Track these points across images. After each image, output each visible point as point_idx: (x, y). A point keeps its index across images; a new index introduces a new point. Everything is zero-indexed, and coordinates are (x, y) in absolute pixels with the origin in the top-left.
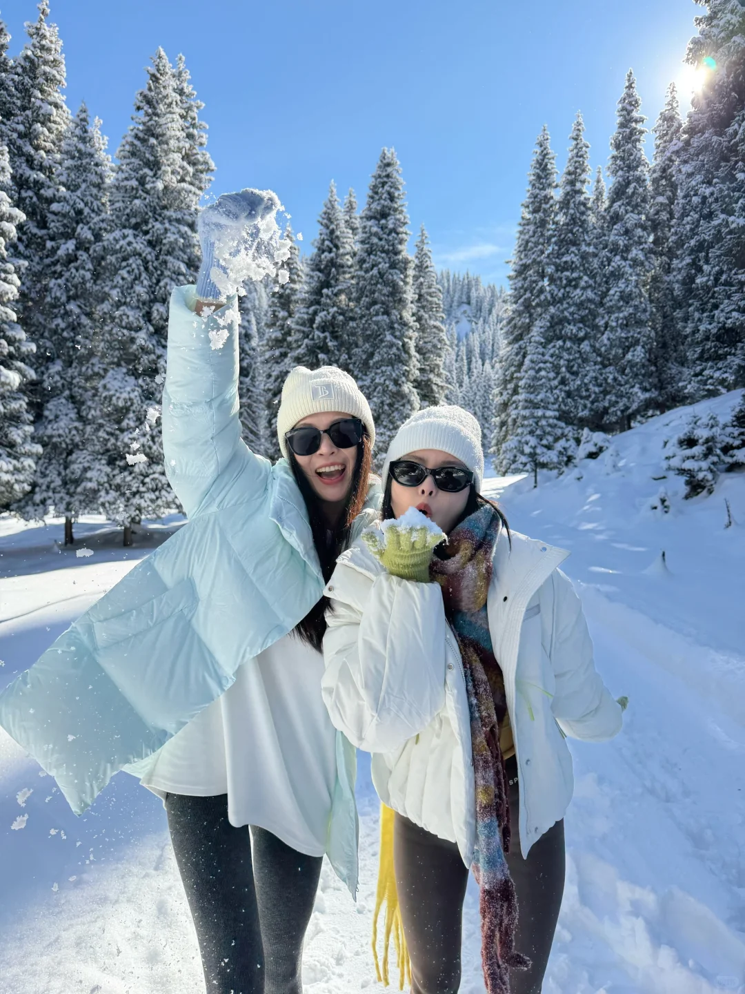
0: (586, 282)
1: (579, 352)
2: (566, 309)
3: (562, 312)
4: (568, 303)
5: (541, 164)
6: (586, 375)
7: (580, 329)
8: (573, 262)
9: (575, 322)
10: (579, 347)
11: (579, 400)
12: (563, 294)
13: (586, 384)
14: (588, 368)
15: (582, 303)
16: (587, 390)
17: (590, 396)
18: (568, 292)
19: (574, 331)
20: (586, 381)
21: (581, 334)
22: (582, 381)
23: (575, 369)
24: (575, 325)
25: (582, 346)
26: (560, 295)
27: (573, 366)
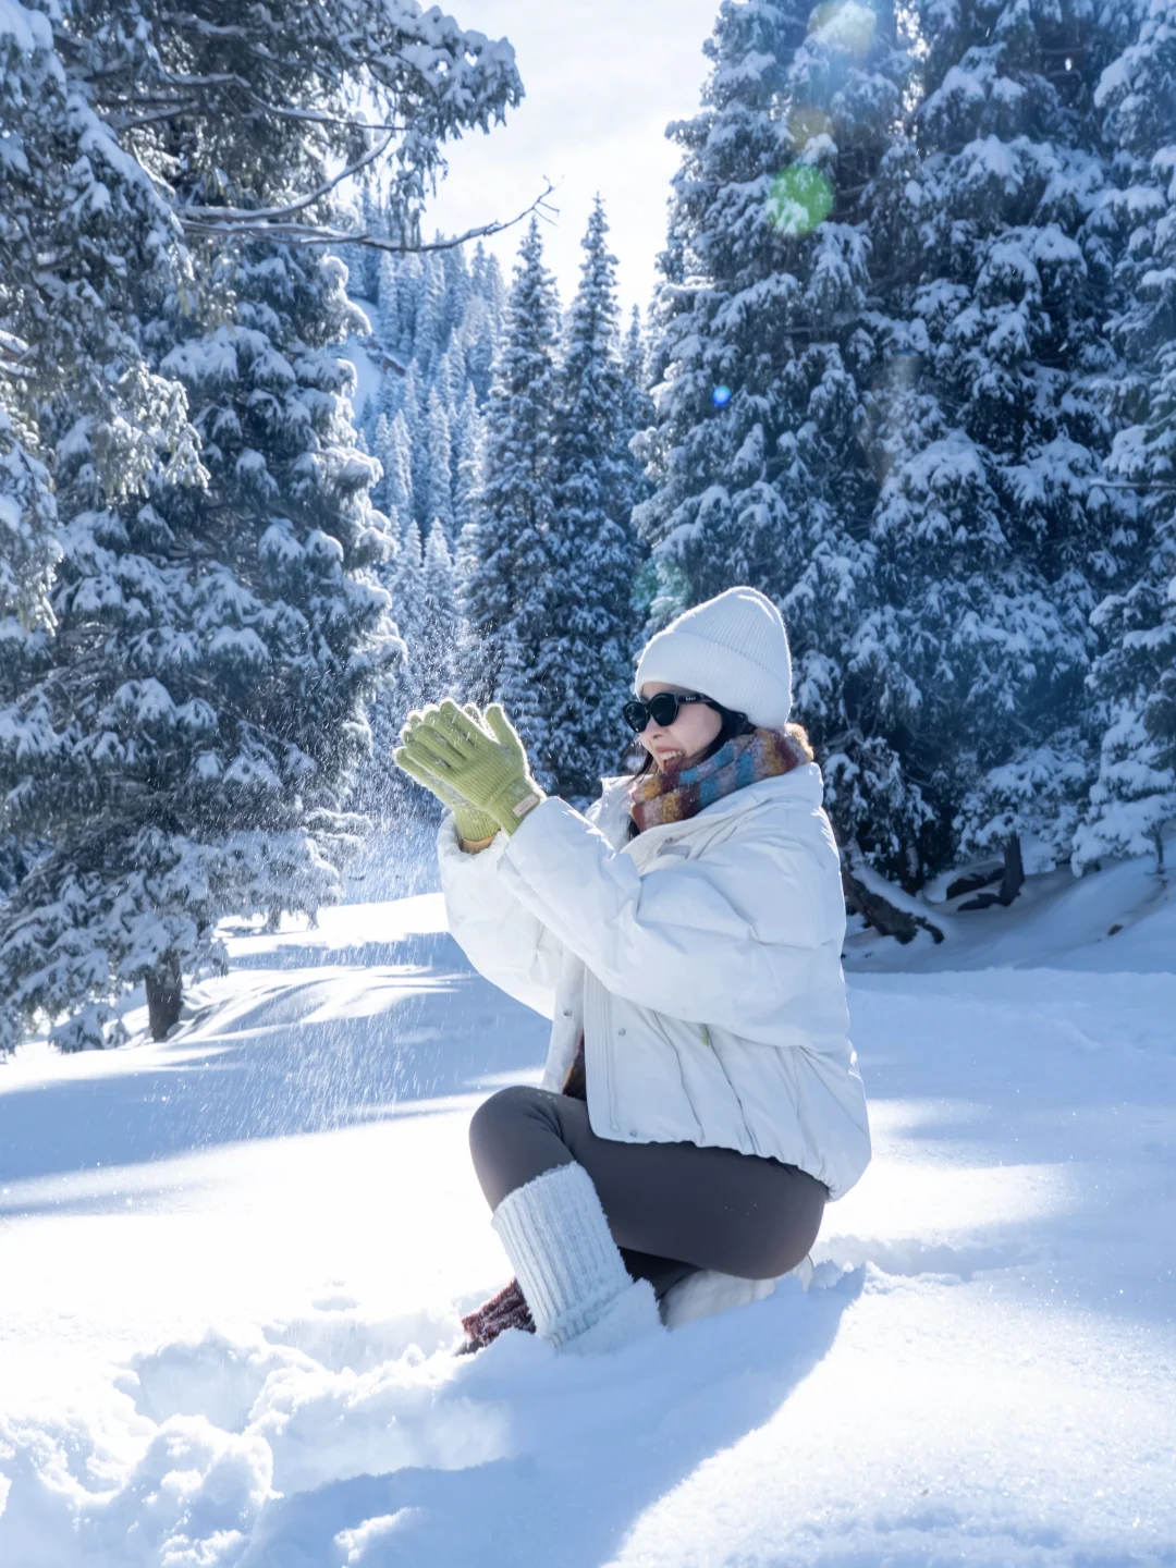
0: (609, 531)
1: (599, 660)
2: (574, 579)
3: (568, 584)
4: (578, 567)
5: (527, 296)
6: (612, 704)
7: (600, 617)
8: (586, 491)
9: (590, 604)
10: (598, 651)
11: (600, 751)
12: (570, 553)
13: (611, 721)
14: (615, 691)
15: (603, 569)
16: (614, 732)
17: (618, 743)
18: (579, 547)
19: (589, 622)
20: (611, 714)
21: (603, 627)
22: (604, 715)
23: (592, 691)
24: (590, 611)
25: (603, 650)
26: (564, 552)
27: (588, 687)
